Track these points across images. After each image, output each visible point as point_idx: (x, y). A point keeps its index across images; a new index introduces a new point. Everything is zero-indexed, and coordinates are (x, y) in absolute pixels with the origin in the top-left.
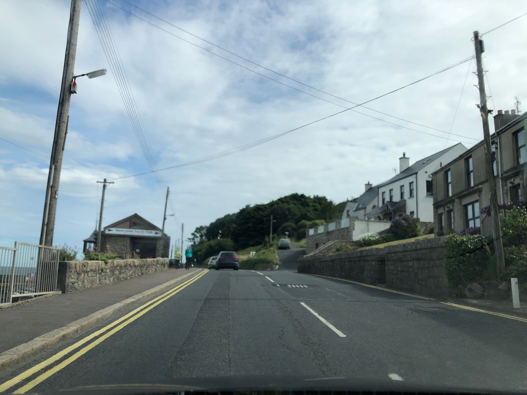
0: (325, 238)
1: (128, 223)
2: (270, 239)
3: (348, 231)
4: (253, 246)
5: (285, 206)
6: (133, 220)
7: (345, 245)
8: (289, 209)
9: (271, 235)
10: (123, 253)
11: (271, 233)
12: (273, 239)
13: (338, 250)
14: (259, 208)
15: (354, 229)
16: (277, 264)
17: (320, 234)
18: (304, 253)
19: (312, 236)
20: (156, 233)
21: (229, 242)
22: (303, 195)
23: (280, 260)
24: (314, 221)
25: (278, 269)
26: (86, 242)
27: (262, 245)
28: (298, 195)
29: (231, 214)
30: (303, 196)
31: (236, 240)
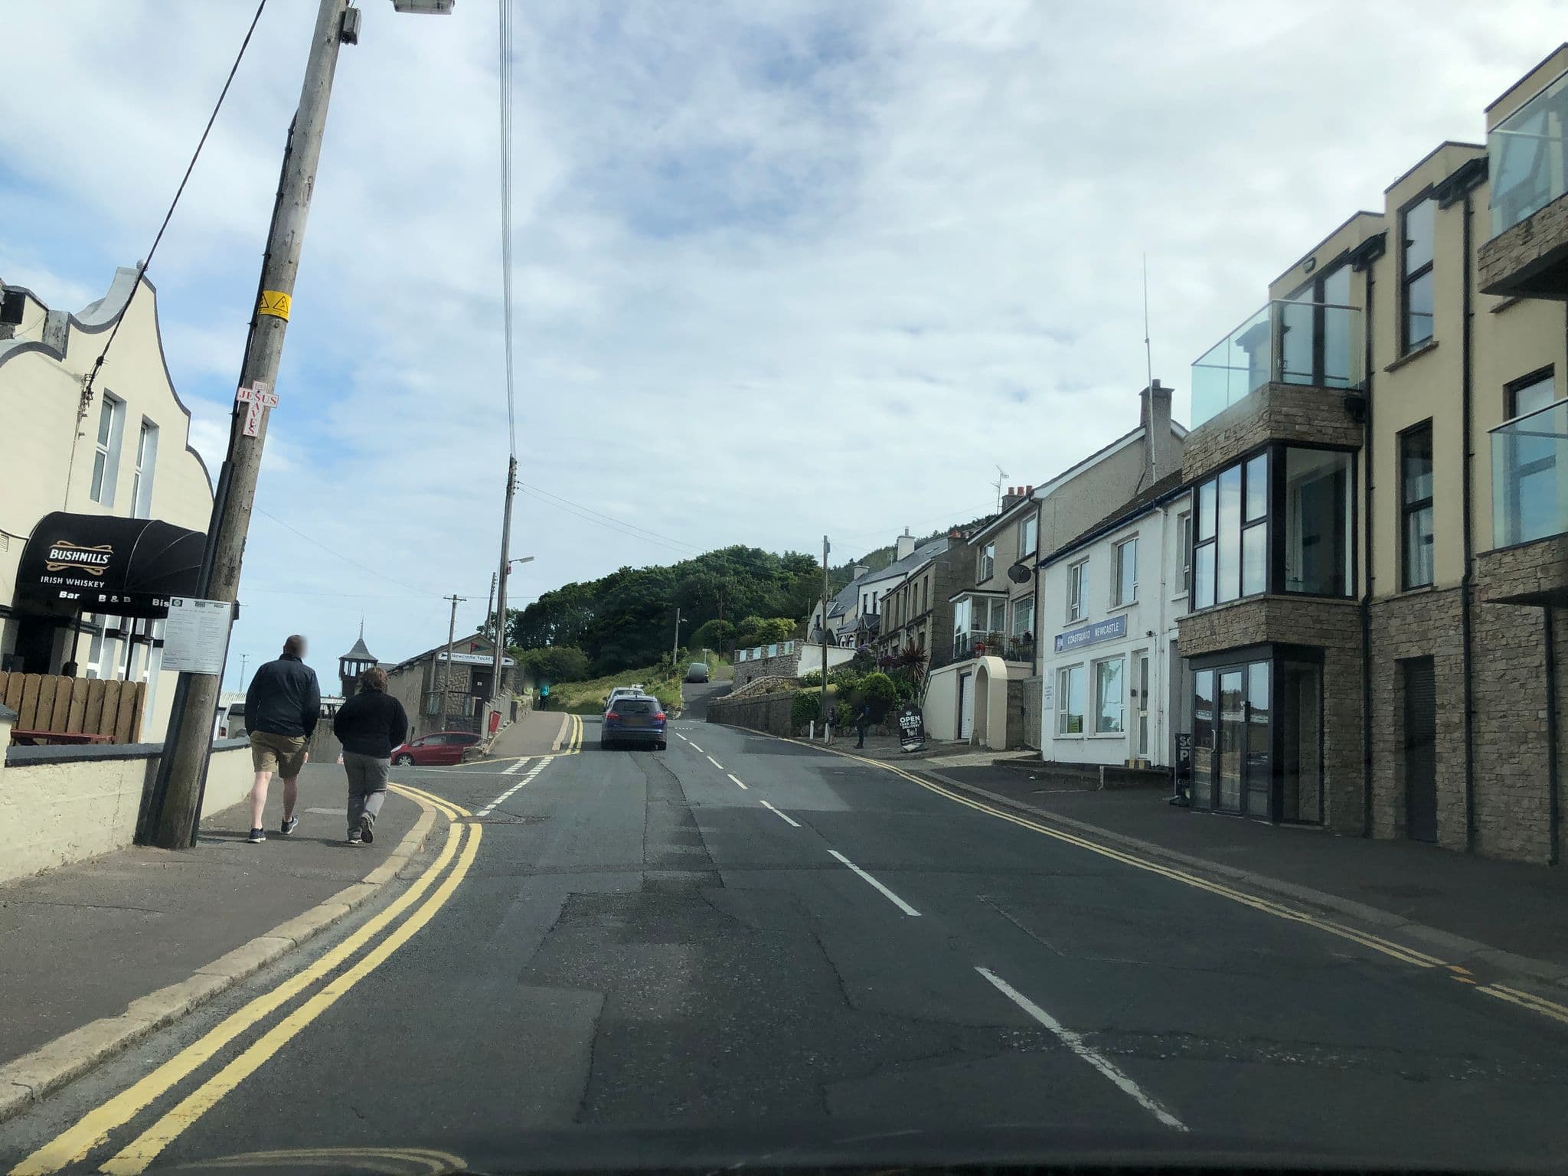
0: (760, 668)
1: (469, 646)
2: (672, 658)
3: (792, 661)
4: (634, 666)
5: (714, 578)
6: (477, 643)
7: (782, 683)
8: (722, 587)
9: (676, 650)
10: (461, 687)
11: (676, 646)
12: (680, 656)
13: (768, 691)
14: (651, 578)
15: (800, 659)
16: (679, 710)
17: (756, 661)
18: (728, 690)
19: (744, 662)
20: (506, 661)
21: (578, 657)
22: (759, 549)
23: (685, 703)
24: (771, 621)
25: (680, 718)
26: (343, 660)
27: (656, 668)
28: (747, 549)
29: (580, 581)
30: (757, 553)
31: (593, 653)
